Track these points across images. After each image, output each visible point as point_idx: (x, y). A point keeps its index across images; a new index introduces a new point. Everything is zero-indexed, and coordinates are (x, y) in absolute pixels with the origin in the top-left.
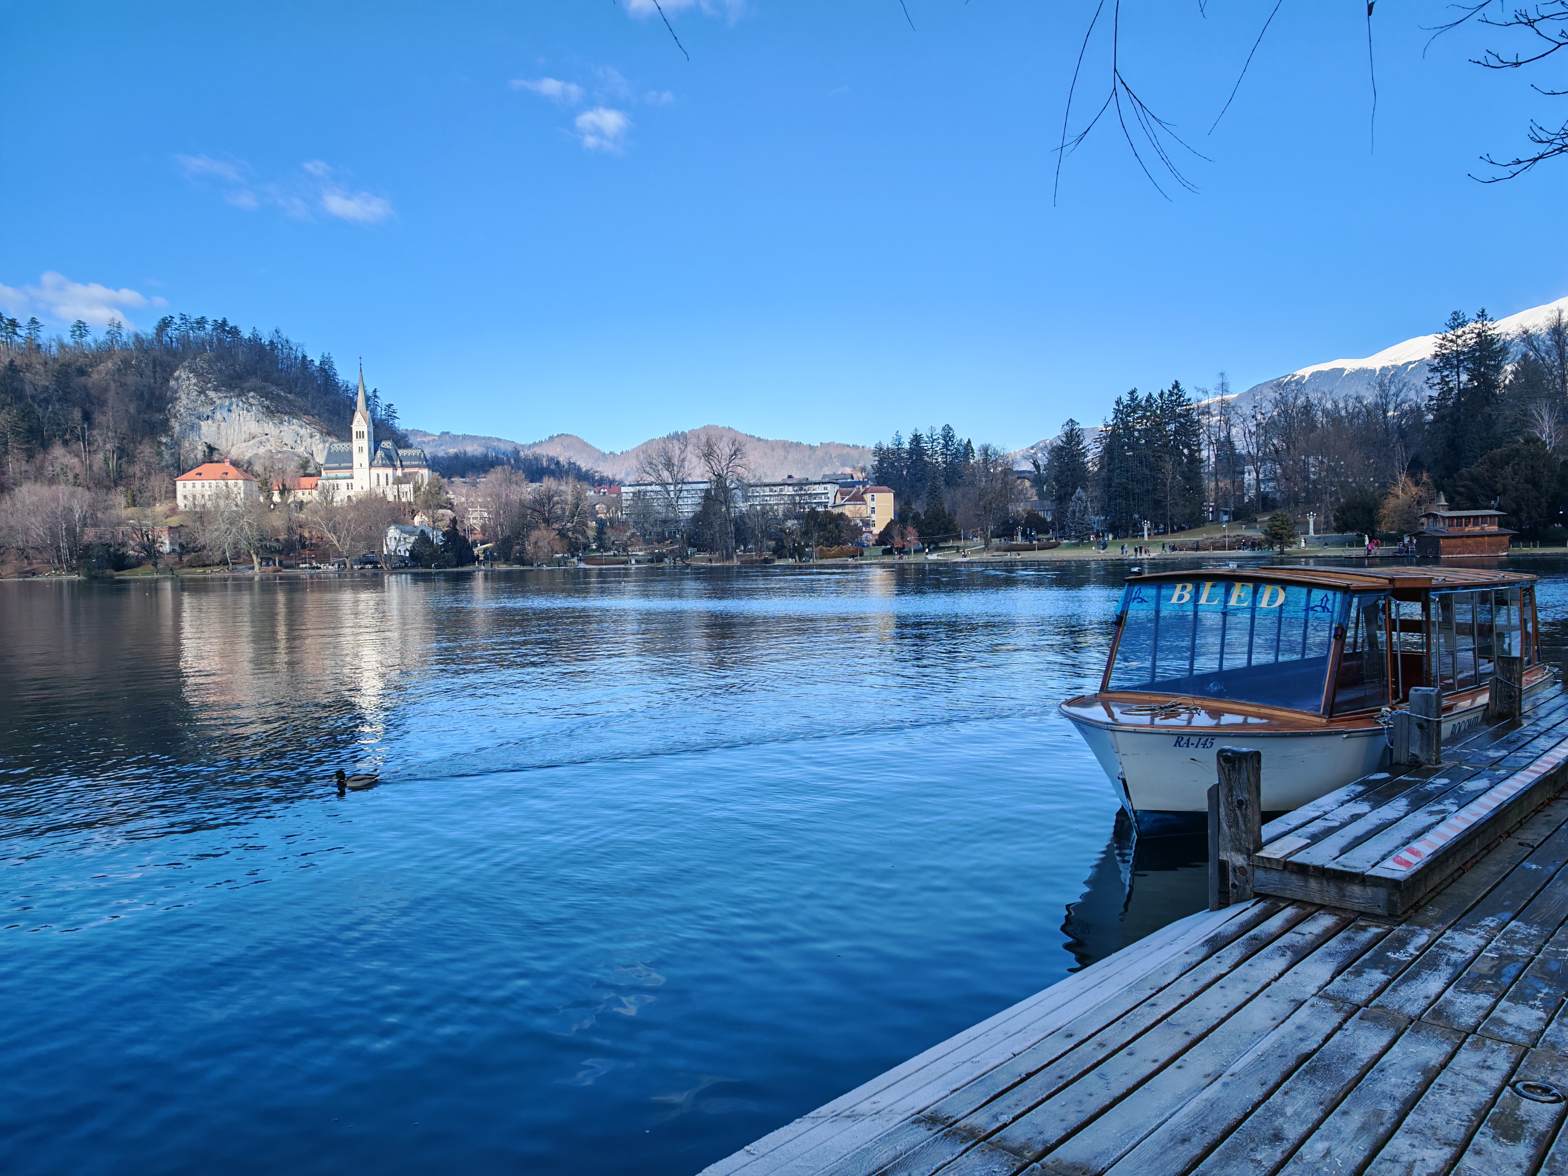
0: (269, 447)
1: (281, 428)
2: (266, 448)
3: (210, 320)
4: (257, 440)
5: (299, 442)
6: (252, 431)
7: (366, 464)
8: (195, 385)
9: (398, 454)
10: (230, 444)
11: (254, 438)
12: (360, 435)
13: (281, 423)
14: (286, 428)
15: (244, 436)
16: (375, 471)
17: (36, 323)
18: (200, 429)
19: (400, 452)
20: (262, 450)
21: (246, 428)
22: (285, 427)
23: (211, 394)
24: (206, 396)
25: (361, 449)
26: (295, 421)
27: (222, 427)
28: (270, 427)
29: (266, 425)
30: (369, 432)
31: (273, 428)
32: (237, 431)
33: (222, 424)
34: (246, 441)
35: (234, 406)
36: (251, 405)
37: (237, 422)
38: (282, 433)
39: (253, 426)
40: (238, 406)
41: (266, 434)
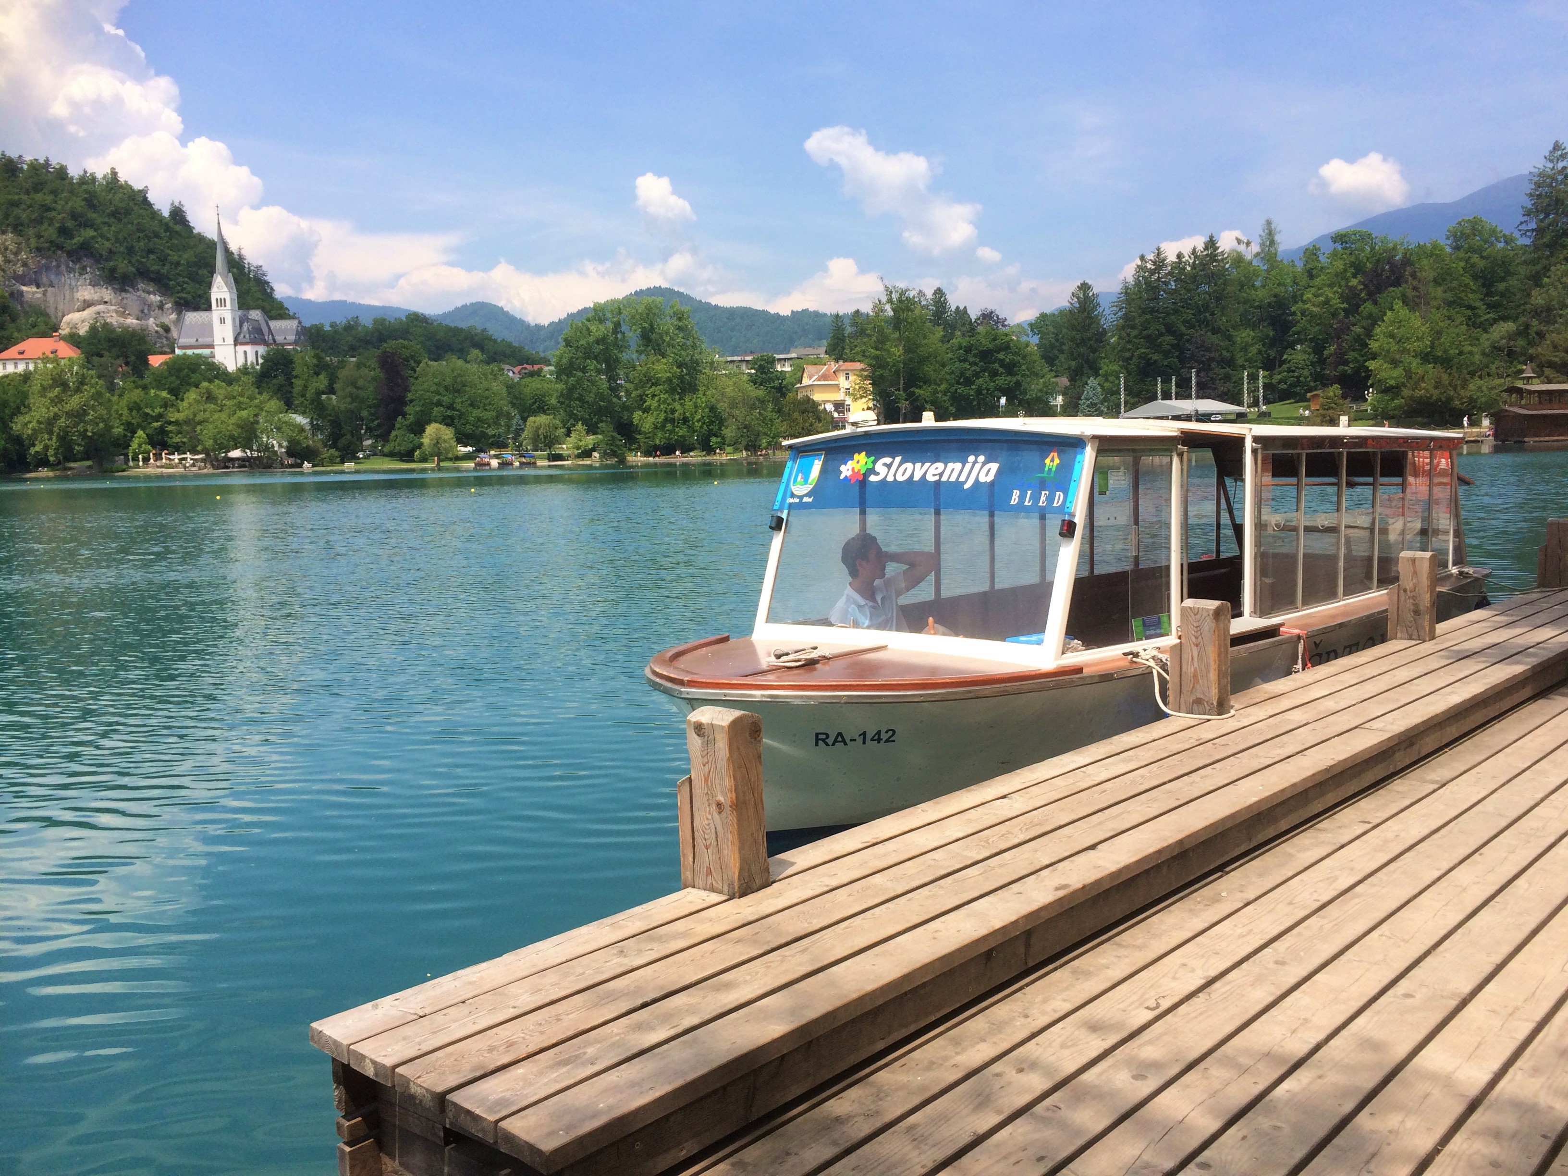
1: (124, 295)
2: (105, 320)
4: (93, 308)
5: (146, 311)
6: (87, 297)
7: (230, 340)
9: (269, 328)
11: (89, 306)
12: (221, 302)
13: (124, 289)
14: (128, 295)
15: (77, 304)
16: (241, 349)
19: (274, 324)
21: (80, 294)
22: (128, 293)
25: (222, 321)
26: (140, 285)
27: (49, 293)
28: (109, 294)
29: (103, 290)
30: (232, 300)
31: (112, 294)
32: (67, 297)
33: (50, 289)
34: (79, 311)
35: (63, 268)
36: (84, 268)
37: (67, 287)
38: (125, 302)
39: (86, 293)
40: (68, 266)
41: (105, 302)
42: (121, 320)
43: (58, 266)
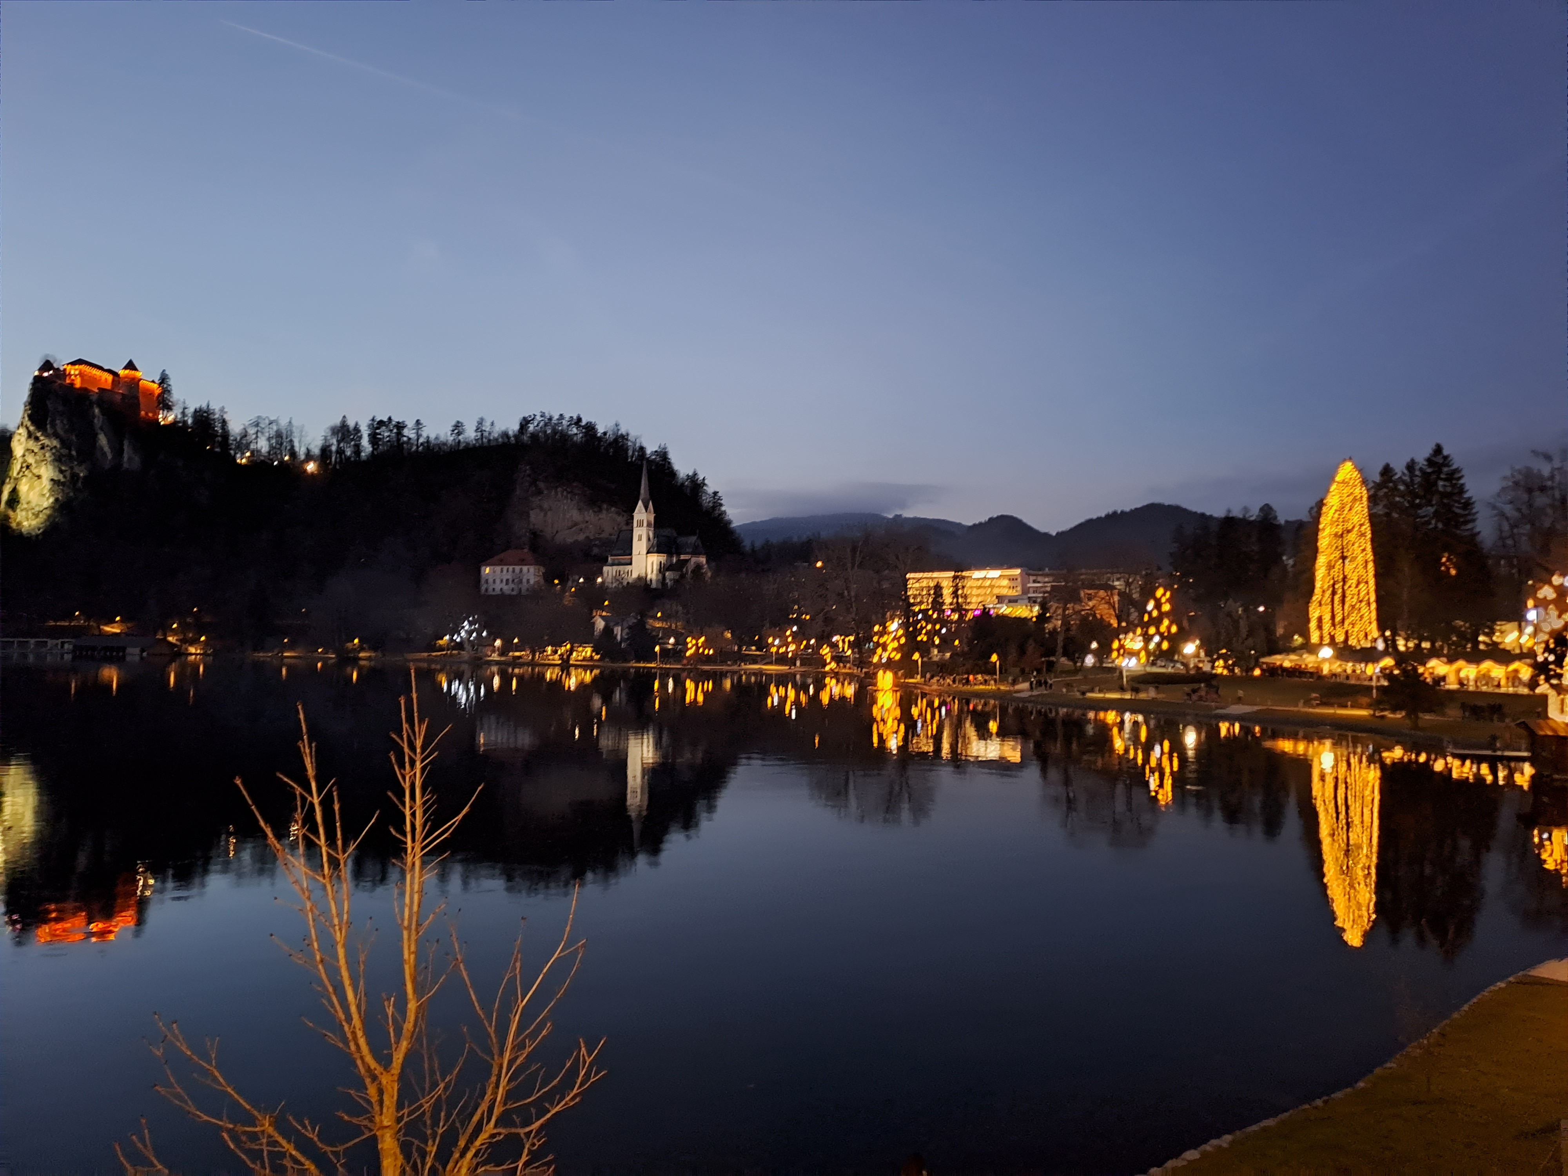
0: (588, 534)
3: (567, 416)
6: (574, 519)
7: (645, 552)
8: (529, 476)
9: (676, 541)
10: (555, 531)
11: (575, 525)
12: (641, 523)
13: (600, 511)
15: (567, 523)
16: (651, 557)
17: (420, 424)
18: (529, 516)
19: (680, 539)
20: (581, 537)
22: (603, 515)
23: (541, 485)
24: (536, 486)
25: (640, 537)
26: (613, 509)
28: (590, 515)
29: (586, 513)
30: (648, 521)
31: (592, 515)
32: (561, 518)
34: (569, 528)
35: (559, 495)
37: (561, 510)
38: (601, 519)
39: (575, 514)
41: (587, 522)
42: (597, 536)
43: (556, 495)
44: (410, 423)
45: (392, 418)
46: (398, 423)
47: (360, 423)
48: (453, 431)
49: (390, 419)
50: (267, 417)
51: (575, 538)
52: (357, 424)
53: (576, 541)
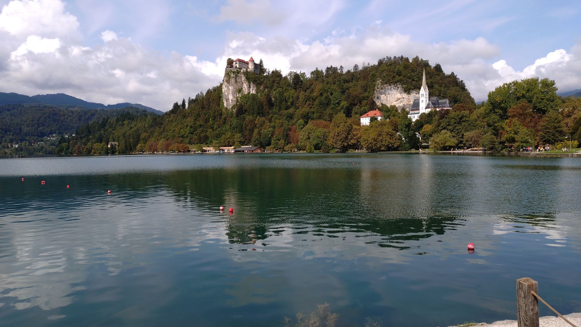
0: (404, 103)
1: (409, 95)
2: (403, 103)
4: (400, 100)
6: (398, 97)
7: (424, 107)
10: (391, 103)
11: (399, 100)
12: (423, 95)
15: (396, 99)
17: (342, 67)
18: (381, 98)
20: (401, 104)
21: (396, 96)
23: (385, 85)
25: (422, 101)
26: (414, 92)
27: (388, 97)
28: (405, 95)
29: (403, 94)
30: (426, 94)
31: (406, 95)
32: (393, 97)
33: (388, 96)
34: (396, 101)
35: (392, 89)
36: (398, 88)
37: (393, 94)
38: (409, 97)
39: (399, 95)
40: (394, 88)
41: (404, 98)
42: (408, 103)
43: (391, 88)
44: (339, 67)
45: (333, 66)
46: (334, 68)
47: (323, 70)
48: (354, 68)
49: (331, 66)
50: (293, 72)
51: (399, 105)
52: (322, 70)
53: (400, 106)
